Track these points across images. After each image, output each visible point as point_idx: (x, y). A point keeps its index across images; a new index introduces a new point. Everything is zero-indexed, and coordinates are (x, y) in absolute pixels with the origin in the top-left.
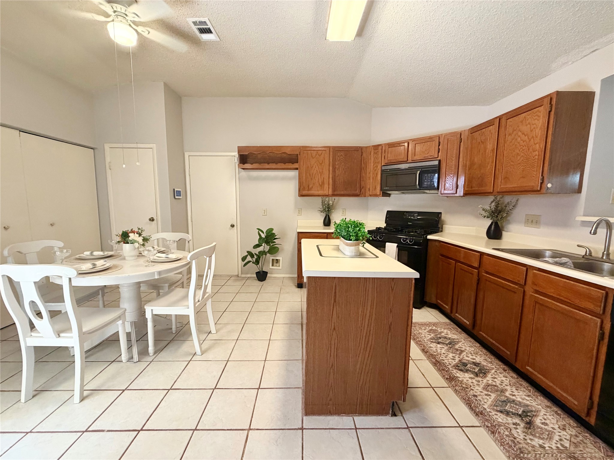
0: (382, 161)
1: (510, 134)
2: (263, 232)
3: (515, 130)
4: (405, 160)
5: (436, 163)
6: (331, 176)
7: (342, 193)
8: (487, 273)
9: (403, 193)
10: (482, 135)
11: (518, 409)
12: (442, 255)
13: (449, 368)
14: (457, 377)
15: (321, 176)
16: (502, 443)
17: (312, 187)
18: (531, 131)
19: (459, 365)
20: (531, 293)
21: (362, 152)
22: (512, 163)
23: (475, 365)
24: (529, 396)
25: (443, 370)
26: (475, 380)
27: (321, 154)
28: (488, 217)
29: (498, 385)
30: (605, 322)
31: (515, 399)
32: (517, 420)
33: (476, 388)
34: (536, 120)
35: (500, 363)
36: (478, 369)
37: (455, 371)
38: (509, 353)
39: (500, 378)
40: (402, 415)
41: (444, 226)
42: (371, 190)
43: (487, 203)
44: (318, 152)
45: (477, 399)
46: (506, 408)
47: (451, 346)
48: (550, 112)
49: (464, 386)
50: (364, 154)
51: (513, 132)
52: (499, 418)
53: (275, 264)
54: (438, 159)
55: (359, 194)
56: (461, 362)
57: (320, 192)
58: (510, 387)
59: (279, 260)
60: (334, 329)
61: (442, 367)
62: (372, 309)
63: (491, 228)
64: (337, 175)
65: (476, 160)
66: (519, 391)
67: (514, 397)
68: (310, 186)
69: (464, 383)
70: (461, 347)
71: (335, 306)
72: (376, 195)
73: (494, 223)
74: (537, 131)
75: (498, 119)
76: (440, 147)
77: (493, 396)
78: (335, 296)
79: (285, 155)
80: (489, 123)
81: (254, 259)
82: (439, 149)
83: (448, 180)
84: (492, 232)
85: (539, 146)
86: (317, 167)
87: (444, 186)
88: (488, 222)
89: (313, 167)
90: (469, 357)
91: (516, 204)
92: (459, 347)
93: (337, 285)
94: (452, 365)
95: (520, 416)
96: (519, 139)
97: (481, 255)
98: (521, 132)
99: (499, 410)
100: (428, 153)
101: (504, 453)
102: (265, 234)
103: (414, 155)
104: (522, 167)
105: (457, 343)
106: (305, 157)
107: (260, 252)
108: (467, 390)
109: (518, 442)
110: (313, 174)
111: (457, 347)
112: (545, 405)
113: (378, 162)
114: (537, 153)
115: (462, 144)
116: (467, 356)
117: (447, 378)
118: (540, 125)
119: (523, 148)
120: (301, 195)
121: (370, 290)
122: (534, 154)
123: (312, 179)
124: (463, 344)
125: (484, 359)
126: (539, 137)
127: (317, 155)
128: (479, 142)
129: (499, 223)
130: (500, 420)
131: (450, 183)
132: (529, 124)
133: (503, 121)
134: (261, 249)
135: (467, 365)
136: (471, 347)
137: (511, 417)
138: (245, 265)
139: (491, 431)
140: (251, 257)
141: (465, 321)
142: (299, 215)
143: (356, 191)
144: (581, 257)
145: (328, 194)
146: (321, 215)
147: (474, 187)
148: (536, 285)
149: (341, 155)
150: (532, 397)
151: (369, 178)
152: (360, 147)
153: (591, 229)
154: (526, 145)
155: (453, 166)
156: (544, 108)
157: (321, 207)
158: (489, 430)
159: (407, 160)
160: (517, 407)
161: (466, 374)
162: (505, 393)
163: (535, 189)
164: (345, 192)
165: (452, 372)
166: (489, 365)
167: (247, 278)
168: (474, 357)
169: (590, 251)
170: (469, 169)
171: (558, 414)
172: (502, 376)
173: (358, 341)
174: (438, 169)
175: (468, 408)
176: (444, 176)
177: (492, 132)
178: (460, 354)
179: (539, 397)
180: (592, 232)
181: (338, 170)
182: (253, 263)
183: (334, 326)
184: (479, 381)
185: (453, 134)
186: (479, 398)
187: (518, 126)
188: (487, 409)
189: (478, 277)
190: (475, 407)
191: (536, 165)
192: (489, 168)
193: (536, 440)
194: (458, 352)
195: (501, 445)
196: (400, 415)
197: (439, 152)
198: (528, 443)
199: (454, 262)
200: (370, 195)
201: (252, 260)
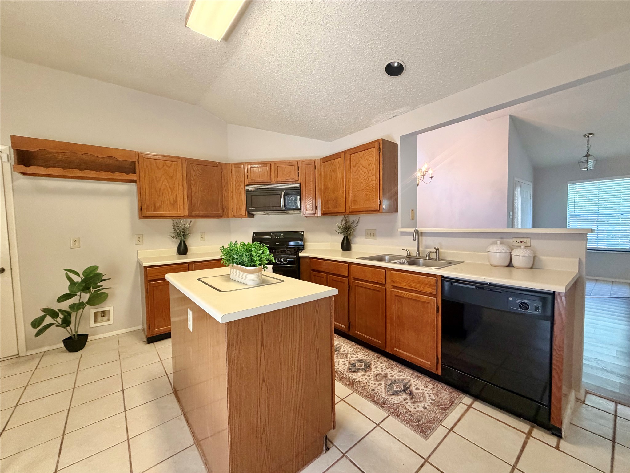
0: (245, 180)
1: (354, 167)
2: (77, 274)
3: (358, 164)
4: (268, 181)
5: (297, 185)
6: (186, 193)
7: (202, 213)
8: (355, 279)
9: (268, 214)
10: (332, 165)
11: (400, 386)
12: (313, 270)
13: (345, 374)
14: (355, 379)
15: (172, 192)
16: (407, 422)
17: (160, 206)
18: (369, 165)
19: (350, 368)
20: (391, 289)
21: (222, 169)
22: (358, 189)
23: (361, 362)
24: (400, 372)
25: (342, 378)
26: (366, 375)
27: (171, 165)
28: (341, 233)
29: (381, 372)
30: (438, 299)
31: (395, 378)
32: (404, 396)
33: (370, 383)
34: (371, 158)
35: (374, 353)
36: (363, 365)
37: (350, 374)
38: (380, 342)
39: (379, 365)
40: (334, 445)
41: (306, 243)
42: (235, 210)
43: (338, 221)
44: (165, 163)
45: (375, 392)
46: (394, 389)
47: (337, 353)
48: (379, 152)
49: (362, 385)
50: (224, 171)
51: (356, 165)
52: (395, 401)
53: (99, 318)
54: (298, 182)
55: (221, 215)
56: (351, 364)
57: (173, 213)
58: (388, 370)
59: (107, 312)
60: (264, 381)
61: (341, 375)
62: (301, 341)
63: (344, 242)
64: (193, 192)
65: (329, 185)
66: (394, 371)
67: (394, 378)
68: (158, 205)
69: (361, 382)
70: (344, 351)
71: (263, 351)
72: (241, 216)
73: (345, 238)
74: (373, 165)
75: (344, 153)
76: (299, 172)
77: (383, 383)
78: (262, 337)
79: (111, 161)
80: (337, 156)
81: (59, 320)
82: (298, 173)
83: (308, 201)
84: (345, 245)
85: (375, 178)
86: (166, 181)
87: (305, 207)
88: (341, 238)
89: (159, 180)
90: (353, 357)
91: (358, 221)
92: (343, 351)
93: (264, 323)
94: (346, 370)
95: (404, 391)
96: (361, 171)
97: (349, 265)
98: (361, 165)
99: (391, 393)
100: (289, 176)
101: (411, 429)
102: (81, 275)
103: (277, 177)
104: (365, 192)
105: (340, 348)
106: (147, 166)
107: (72, 307)
108: (366, 387)
109: (413, 413)
110: (160, 189)
111: (341, 351)
112: (411, 374)
113: (241, 181)
114: (374, 182)
115: (316, 170)
116: (352, 357)
117: (349, 385)
118: (374, 161)
119: (365, 178)
120: (143, 216)
121: (298, 319)
122: (373, 182)
123: (159, 196)
124: (344, 348)
125: (363, 354)
126: (375, 169)
127: (165, 166)
128: (330, 171)
129: (348, 237)
130: (396, 402)
131: (310, 205)
132: (367, 160)
133: (348, 155)
134: (74, 300)
135: (355, 365)
136: (351, 347)
137: (400, 395)
138: (37, 335)
139: (396, 415)
140: (53, 318)
141: (341, 325)
142: (139, 243)
143: (218, 211)
144: (405, 257)
145: (183, 215)
146: (173, 241)
147: (330, 208)
148: (394, 282)
149: (198, 170)
150: (402, 372)
151: (232, 197)
152: (219, 163)
153: (413, 237)
154: (366, 176)
155: (312, 189)
156: (375, 149)
157: (173, 231)
158: (395, 415)
159: (271, 181)
160: (399, 384)
161: (359, 373)
162: (388, 377)
163: (376, 209)
164: (205, 212)
165: (349, 376)
166: (368, 358)
167: (41, 355)
168: (357, 356)
169: (409, 252)
170: (324, 193)
171: (419, 377)
172: (380, 364)
173: (290, 384)
174: (299, 192)
175: (374, 404)
176: (305, 197)
177: (340, 162)
178: (347, 356)
179: (405, 369)
180: (414, 238)
181: (194, 186)
182: (57, 326)
183: (263, 377)
184: (369, 376)
185: (309, 161)
186: (376, 390)
187: (359, 161)
188: (385, 397)
189: (348, 284)
190: (378, 400)
191: (375, 191)
192: (341, 192)
193: (420, 404)
194: (345, 356)
195: (407, 423)
196: (332, 445)
197: (299, 176)
198: (418, 410)
199: (326, 274)
200: (234, 216)
201: (54, 322)
